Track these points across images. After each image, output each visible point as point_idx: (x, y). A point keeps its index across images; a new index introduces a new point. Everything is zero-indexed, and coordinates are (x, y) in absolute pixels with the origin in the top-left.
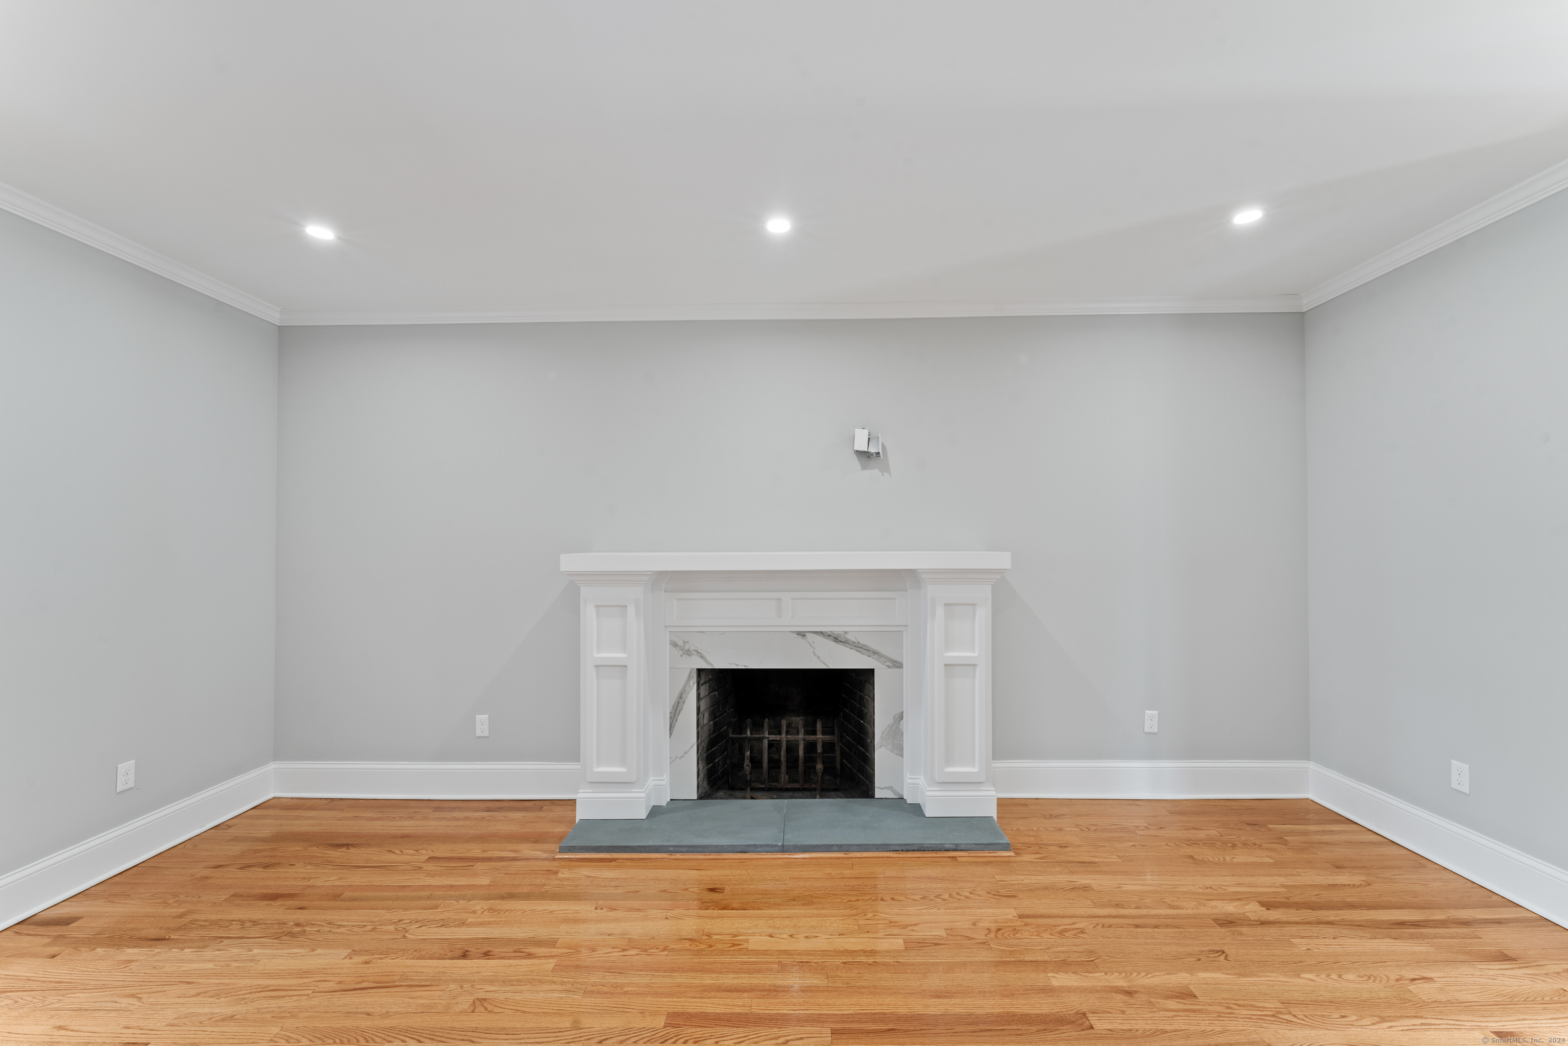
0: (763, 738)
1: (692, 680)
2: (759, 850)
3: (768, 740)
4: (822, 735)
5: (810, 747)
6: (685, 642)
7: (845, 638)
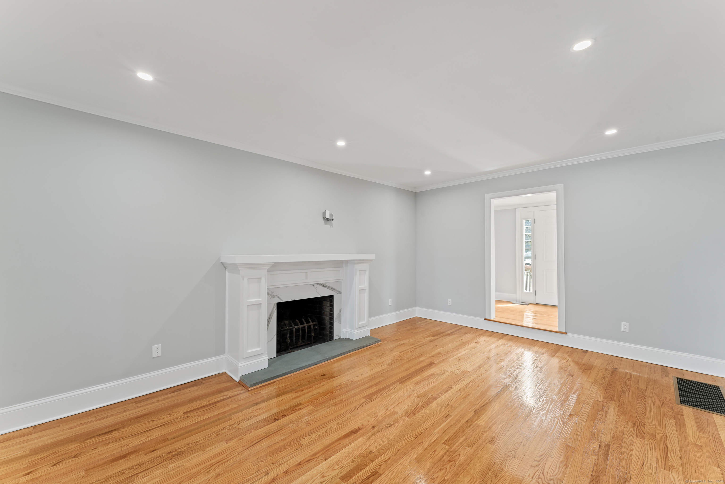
0: (293, 328)
1: (275, 308)
2: (321, 362)
3: (295, 328)
4: (312, 323)
5: (309, 327)
6: (272, 292)
7: (326, 285)
